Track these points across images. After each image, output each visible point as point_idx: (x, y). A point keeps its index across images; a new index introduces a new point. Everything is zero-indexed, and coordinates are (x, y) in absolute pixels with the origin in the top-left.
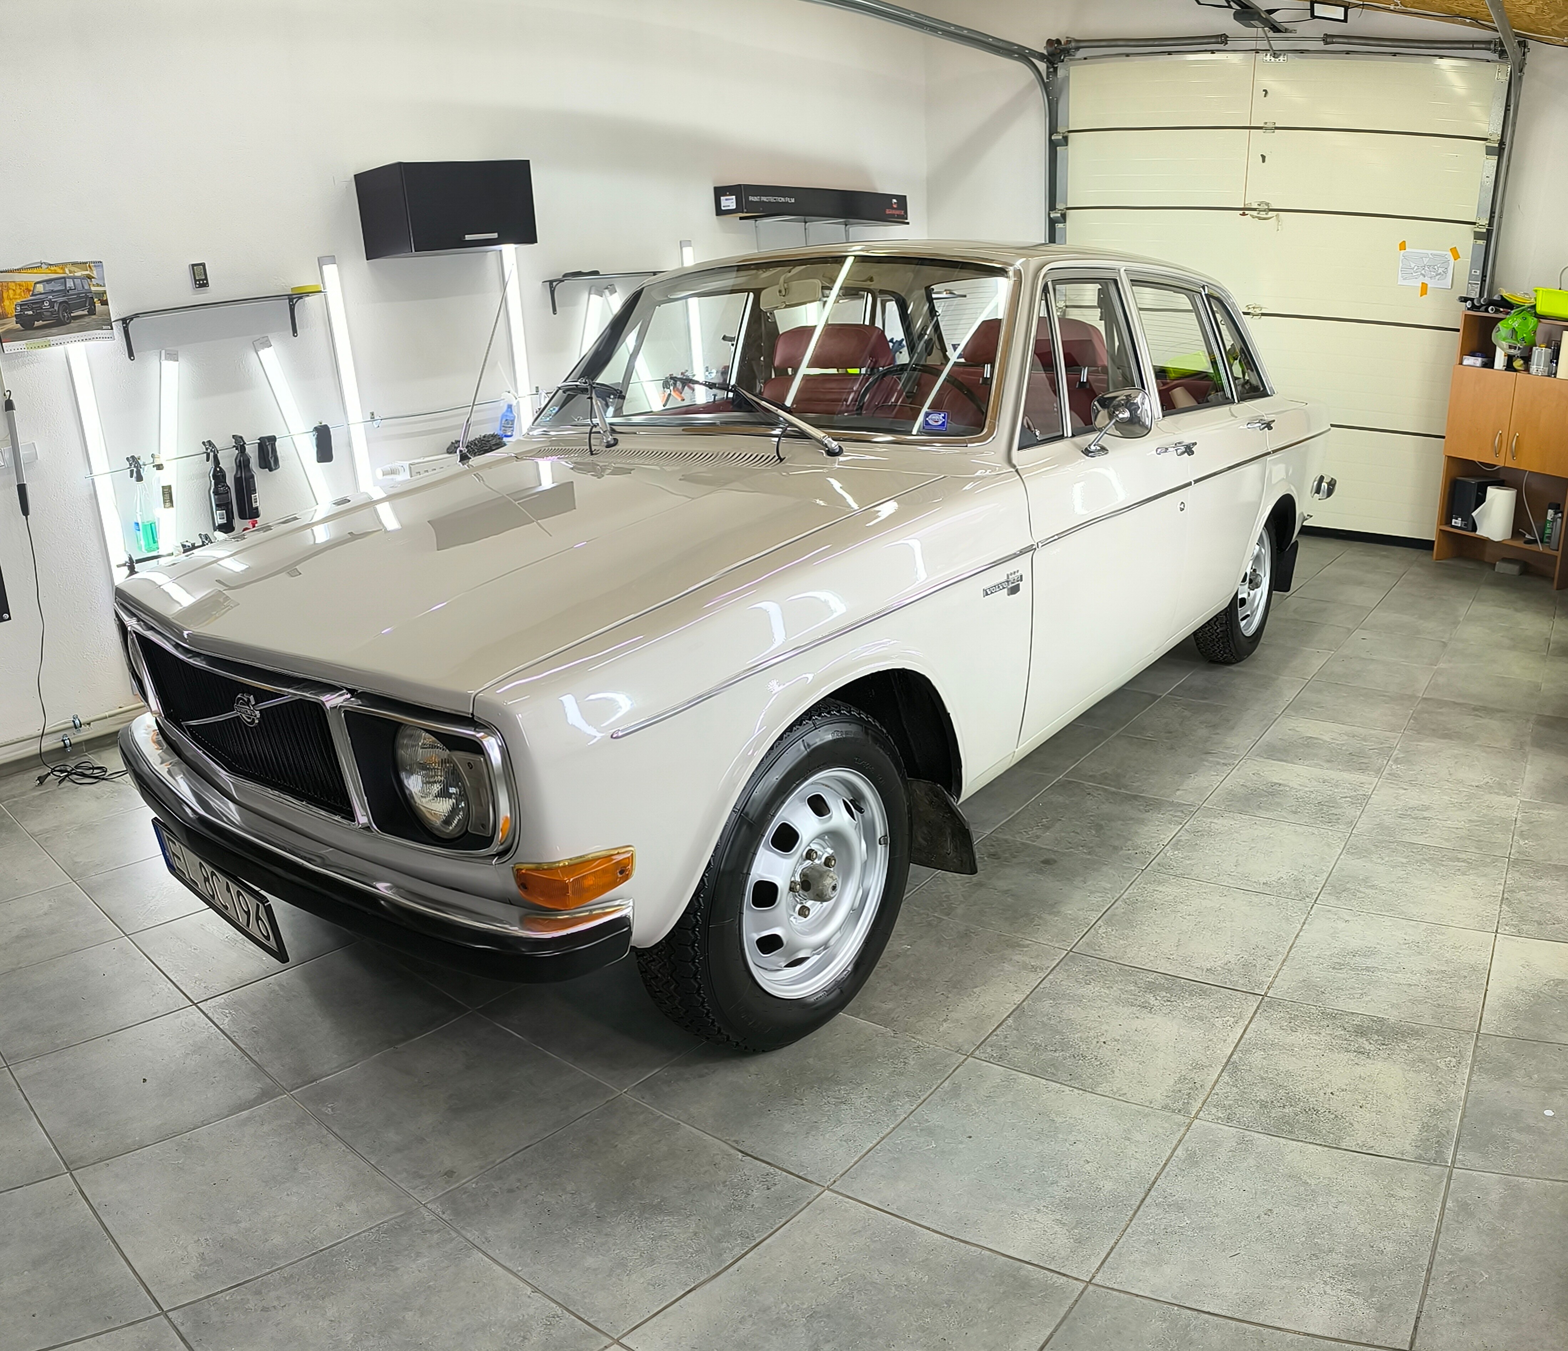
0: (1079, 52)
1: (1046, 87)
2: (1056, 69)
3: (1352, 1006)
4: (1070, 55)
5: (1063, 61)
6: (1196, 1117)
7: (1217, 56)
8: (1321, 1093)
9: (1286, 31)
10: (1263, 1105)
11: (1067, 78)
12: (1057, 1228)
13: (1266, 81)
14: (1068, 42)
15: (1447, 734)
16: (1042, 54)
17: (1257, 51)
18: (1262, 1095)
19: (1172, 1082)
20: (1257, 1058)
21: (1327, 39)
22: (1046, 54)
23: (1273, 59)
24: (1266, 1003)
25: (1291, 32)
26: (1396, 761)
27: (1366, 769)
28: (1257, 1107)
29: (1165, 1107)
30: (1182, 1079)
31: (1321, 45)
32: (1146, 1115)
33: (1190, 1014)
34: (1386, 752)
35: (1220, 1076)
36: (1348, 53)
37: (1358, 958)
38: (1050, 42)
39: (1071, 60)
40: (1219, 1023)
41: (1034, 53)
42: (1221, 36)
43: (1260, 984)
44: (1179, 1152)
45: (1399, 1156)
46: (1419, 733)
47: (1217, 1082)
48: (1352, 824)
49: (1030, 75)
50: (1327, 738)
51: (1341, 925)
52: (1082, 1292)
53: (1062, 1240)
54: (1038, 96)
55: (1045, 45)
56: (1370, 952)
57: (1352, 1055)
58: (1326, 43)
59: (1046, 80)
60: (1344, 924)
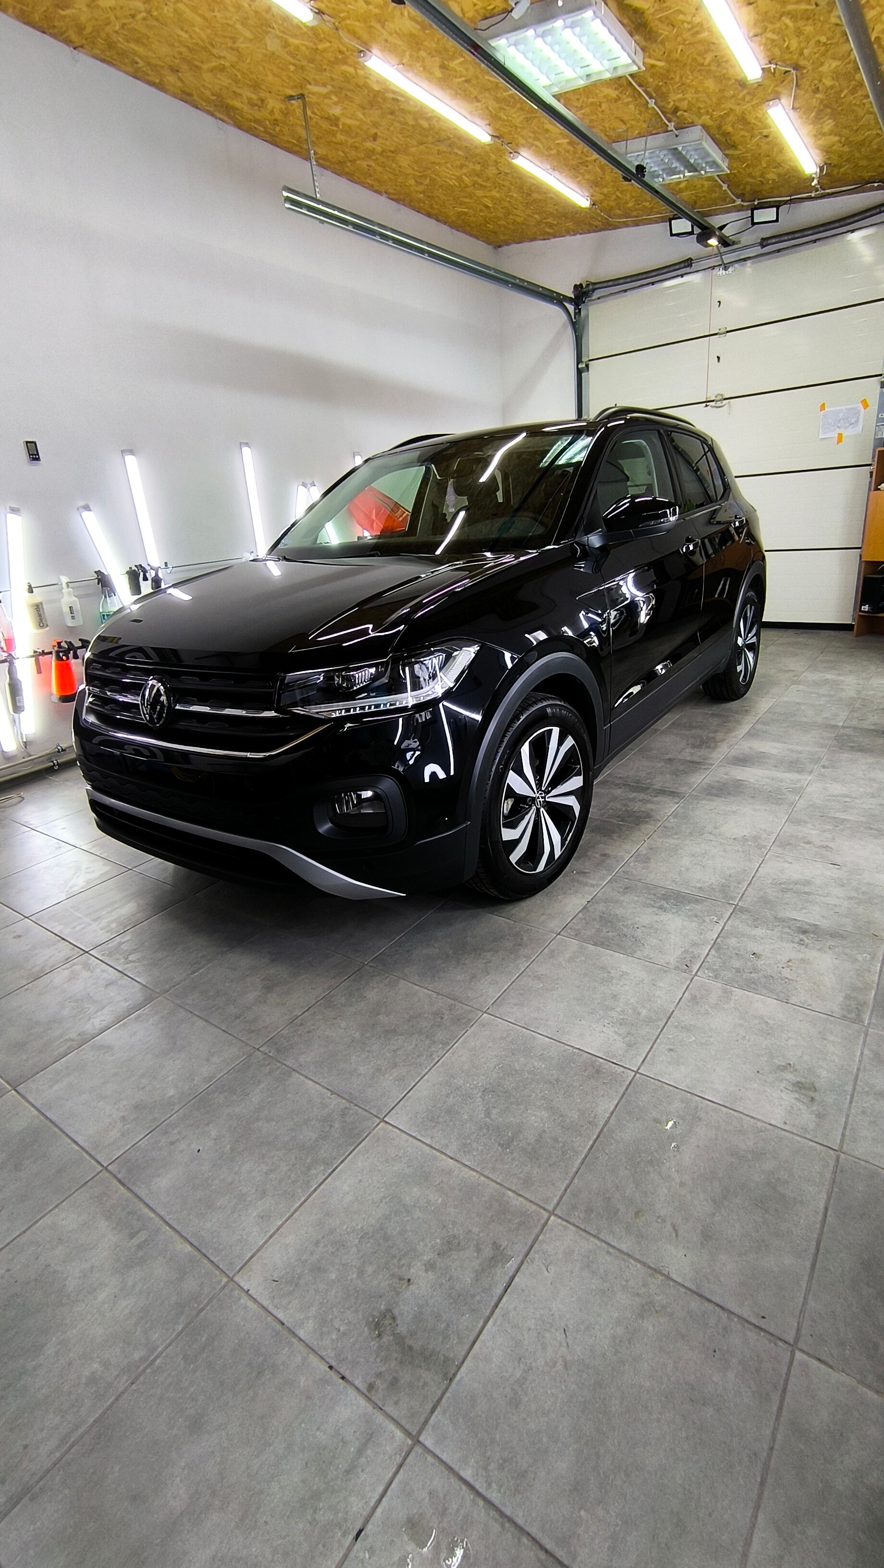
0: (595, 294)
1: (574, 325)
2: (580, 310)
3: (795, 915)
4: (589, 297)
5: (584, 302)
6: (696, 975)
7: (686, 279)
8: (775, 967)
9: (734, 243)
10: (738, 971)
11: (587, 316)
12: (616, 1037)
13: (720, 293)
14: (588, 285)
15: (861, 749)
16: (571, 298)
17: (713, 268)
18: (737, 964)
19: (680, 953)
20: (733, 941)
21: (764, 242)
22: (573, 297)
23: (724, 272)
24: (738, 910)
25: (737, 244)
26: (824, 767)
27: (803, 771)
28: (734, 971)
29: (677, 968)
30: (686, 952)
31: (758, 250)
32: (666, 971)
33: (689, 913)
34: (816, 760)
35: (710, 951)
36: (779, 251)
37: (798, 886)
38: (577, 287)
39: (589, 300)
40: (707, 919)
41: (566, 298)
42: (688, 260)
43: (733, 898)
44: (686, 995)
45: (829, 1013)
46: (841, 749)
47: (708, 954)
48: (793, 804)
49: (564, 317)
50: (774, 752)
51: (786, 865)
52: (633, 1078)
53: (619, 1045)
54: (569, 335)
55: (572, 290)
56: (807, 883)
57: (796, 945)
58: (763, 247)
59: (574, 320)
60: (788, 865)
